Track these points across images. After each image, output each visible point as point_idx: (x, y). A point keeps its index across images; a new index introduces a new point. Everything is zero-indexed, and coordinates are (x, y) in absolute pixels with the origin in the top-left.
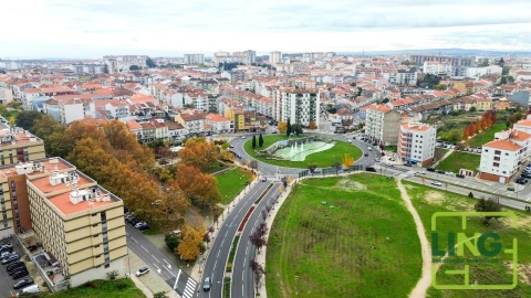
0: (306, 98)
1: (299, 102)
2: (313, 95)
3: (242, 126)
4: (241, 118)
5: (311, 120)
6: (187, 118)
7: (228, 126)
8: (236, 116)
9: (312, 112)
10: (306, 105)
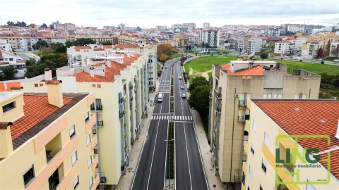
0: (212, 34)
1: (209, 36)
2: (216, 32)
3: (183, 45)
4: (183, 42)
5: (215, 44)
6: (160, 39)
7: (177, 44)
8: (181, 40)
9: (215, 40)
10: (212, 37)
